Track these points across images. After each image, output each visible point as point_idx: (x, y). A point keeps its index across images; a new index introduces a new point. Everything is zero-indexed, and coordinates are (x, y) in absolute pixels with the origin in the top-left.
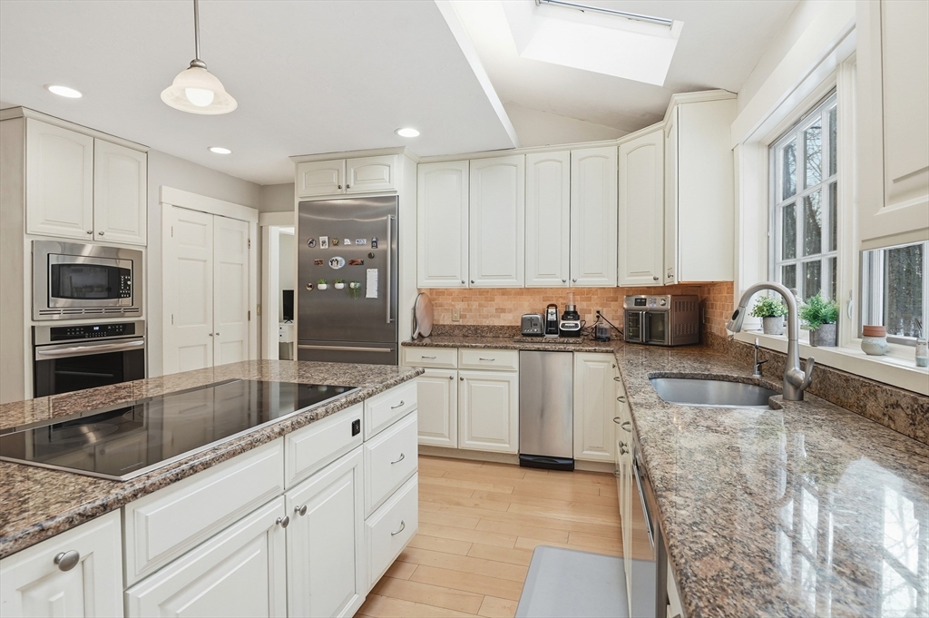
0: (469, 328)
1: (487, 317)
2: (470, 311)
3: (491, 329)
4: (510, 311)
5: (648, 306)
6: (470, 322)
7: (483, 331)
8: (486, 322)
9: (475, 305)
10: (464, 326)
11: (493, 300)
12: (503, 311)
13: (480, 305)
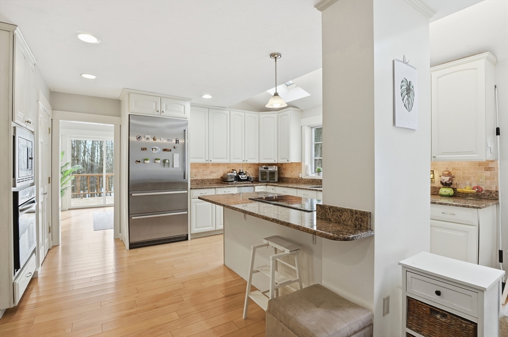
0: (199, 180)
1: (206, 175)
2: (199, 173)
3: (208, 180)
4: (215, 173)
5: (270, 169)
6: (199, 178)
7: (205, 181)
8: (206, 178)
9: (201, 170)
10: (197, 180)
11: (208, 168)
12: (213, 172)
13: (203, 170)
